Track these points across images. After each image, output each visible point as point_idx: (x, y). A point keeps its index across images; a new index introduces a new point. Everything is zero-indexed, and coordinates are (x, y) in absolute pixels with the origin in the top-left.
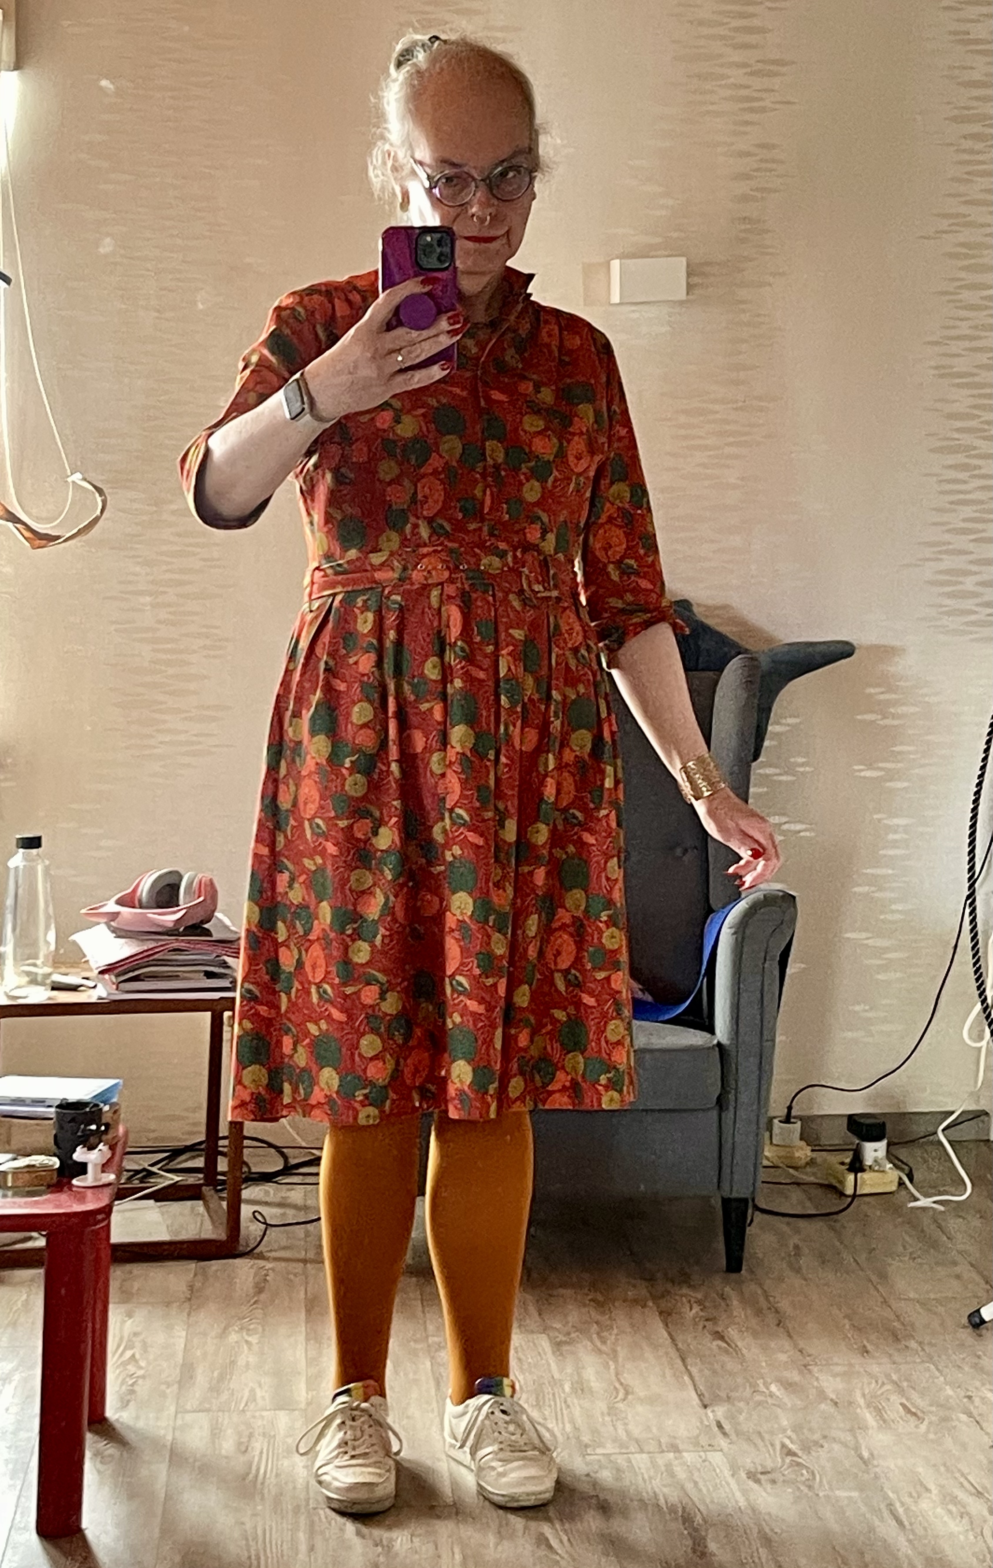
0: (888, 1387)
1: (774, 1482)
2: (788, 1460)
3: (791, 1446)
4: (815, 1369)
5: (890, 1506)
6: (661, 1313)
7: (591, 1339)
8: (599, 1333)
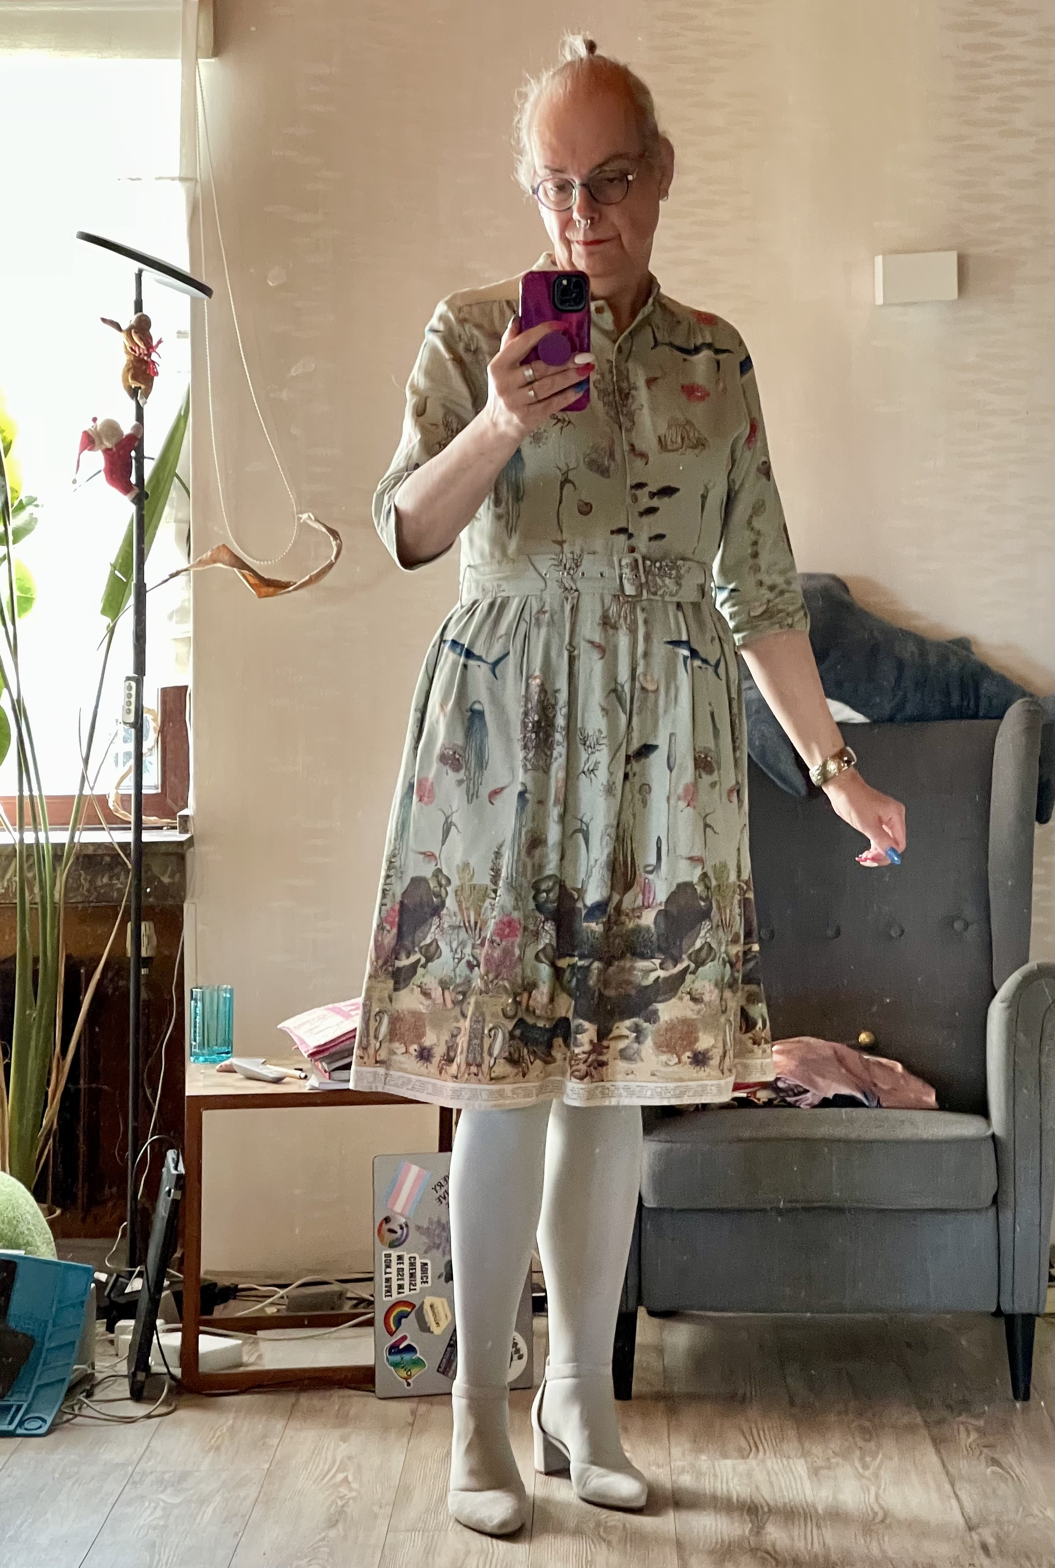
6: (933, 1441)
7: (853, 1465)
8: (862, 1459)
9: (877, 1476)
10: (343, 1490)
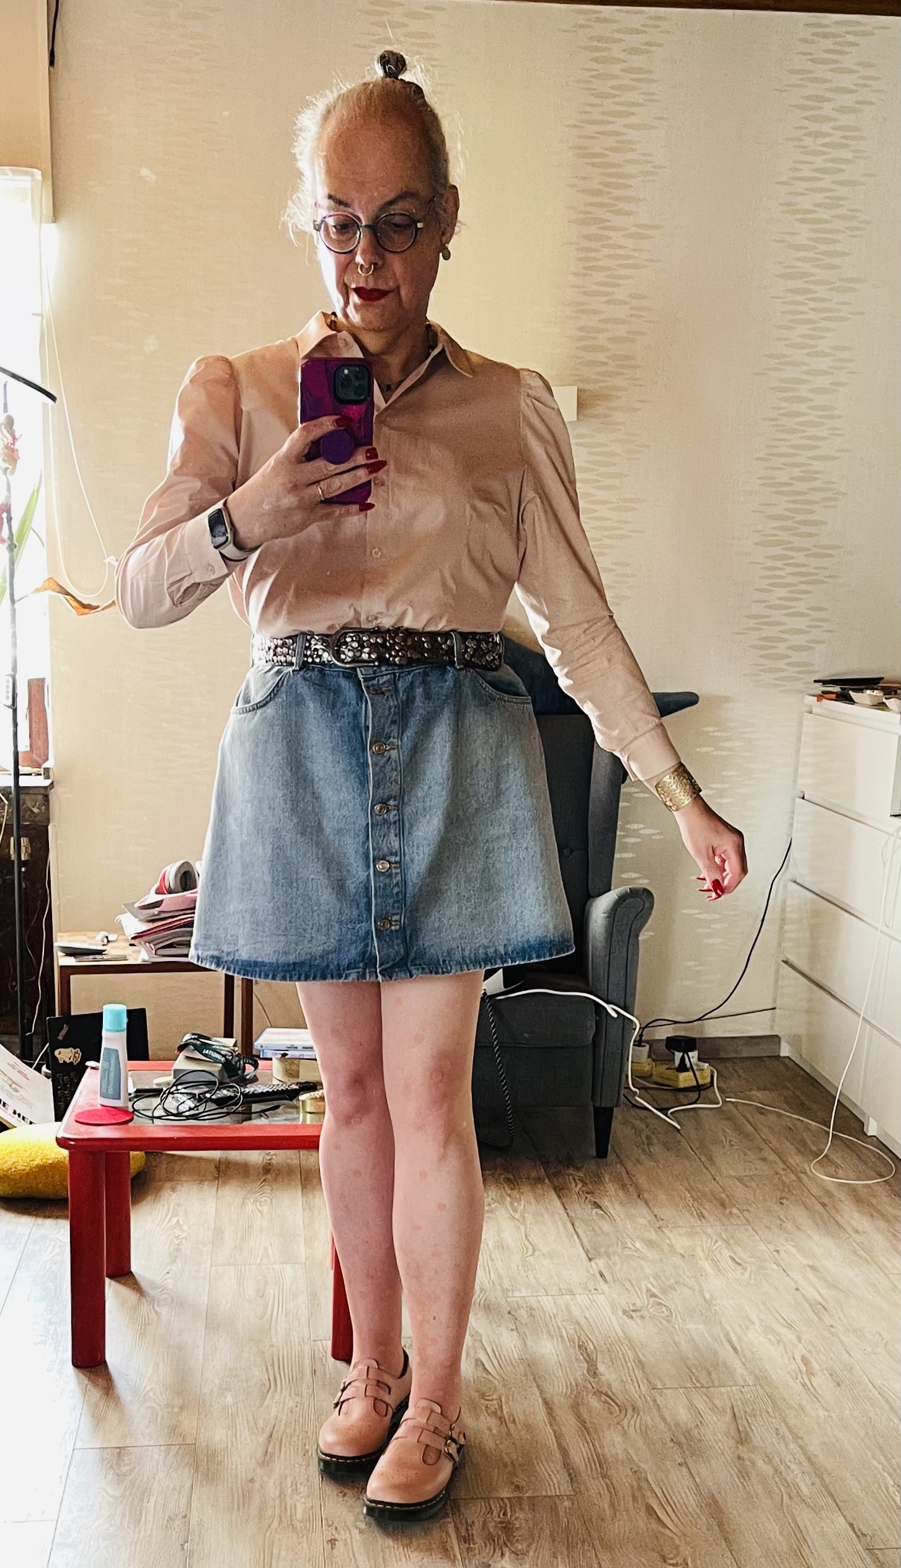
0: (720, 1243)
1: (642, 1317)
2: (652, 1300)
3: (653, 1290)
4: (666, 1231)
5: (727, 1335)
6: (555, 1189)
7: (506, 1209)
8: (511, 1203)
9: (524, 1218)
10: (177, 1232)
